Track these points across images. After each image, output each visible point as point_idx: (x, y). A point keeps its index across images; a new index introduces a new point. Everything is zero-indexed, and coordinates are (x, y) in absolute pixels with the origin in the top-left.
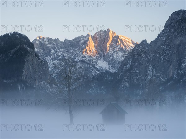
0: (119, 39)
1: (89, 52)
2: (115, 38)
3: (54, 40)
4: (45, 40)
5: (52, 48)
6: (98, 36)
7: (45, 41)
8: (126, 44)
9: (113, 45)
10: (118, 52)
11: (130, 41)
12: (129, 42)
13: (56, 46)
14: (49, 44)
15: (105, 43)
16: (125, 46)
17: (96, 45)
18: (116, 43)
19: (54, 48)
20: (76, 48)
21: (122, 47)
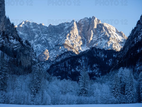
0: (104, 27)
1: (72, 37)
2: (100, 26)
3: (39, 25)
4: (31, 24)
5: (36, 32)
6: (82, 22)
7: (30, 26)
8: (110, 32)
9: (98, 32)
10: (102, 39)
11: (115, 30)
12: (113, 30)
13: (40, 31)
14: (34, 28)
15: (90, 30)
16: (110, 34)
17: (80, 31)
18: (101, 31)
19: (38, 33)
20: (60, 33)
21: (106, 34)
